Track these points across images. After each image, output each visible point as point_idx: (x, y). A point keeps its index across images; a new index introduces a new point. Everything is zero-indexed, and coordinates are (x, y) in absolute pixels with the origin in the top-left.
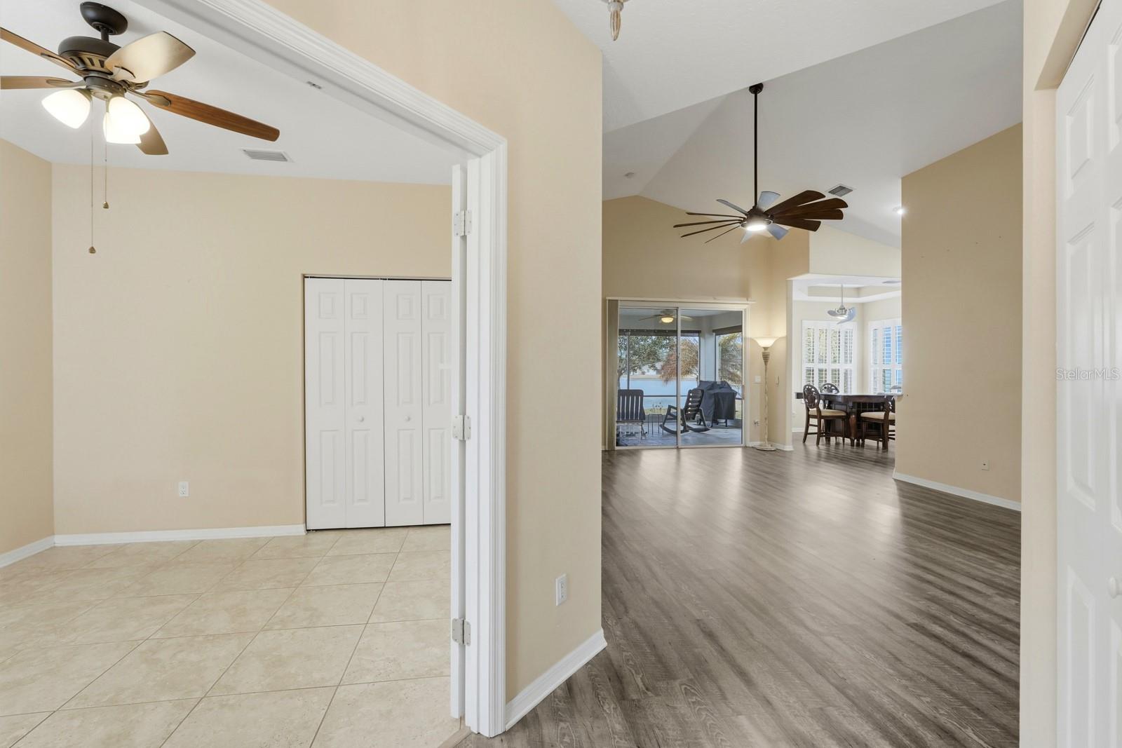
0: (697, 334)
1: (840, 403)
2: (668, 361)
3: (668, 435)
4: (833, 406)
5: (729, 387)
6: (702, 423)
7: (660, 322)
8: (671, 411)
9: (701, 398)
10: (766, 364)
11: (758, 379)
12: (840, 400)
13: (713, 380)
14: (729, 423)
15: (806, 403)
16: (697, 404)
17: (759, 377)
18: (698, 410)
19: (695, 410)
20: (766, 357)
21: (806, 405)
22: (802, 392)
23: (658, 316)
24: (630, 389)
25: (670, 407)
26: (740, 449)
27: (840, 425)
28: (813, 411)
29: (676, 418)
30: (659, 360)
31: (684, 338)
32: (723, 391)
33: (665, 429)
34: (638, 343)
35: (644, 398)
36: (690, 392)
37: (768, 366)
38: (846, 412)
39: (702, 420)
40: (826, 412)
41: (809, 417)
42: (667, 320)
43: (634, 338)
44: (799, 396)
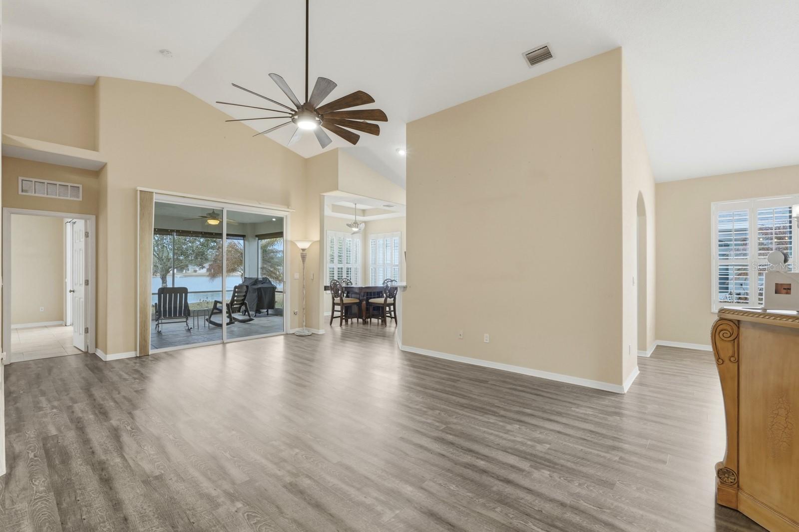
0: (242, 238)
1: (356, 293)
2: (215, 260)
3: (213, 329)
4: (350, 295)
5: (270, 282)
6: (247, 313)
7: (206, 224)
8: (218, 306)
9: (246, 292)
10: (303, 263)
11: (297, 276)
12: (357, 291)
13: (256, 277)
14: (270, 311)
15: (332, 294)
16: (243, 298)
17: (298, 274)
18: (243, 303)
19: (241, 303)
20: (304, 257)
21: (332, 295)
22: (329, 285)
23: (205, 218)
24: (175, 287)
25: (216, 302)
26: (282, 337)
27: (355, 309)
28: (337, 300)
29: (220, 311)
30: (207, 259)
31: (229, 241)
32: (265, 285)
33: (211, 322)
34: (184, 244)
35: (188, 294)
36: (236, 287)
37: (305, 265)
38: (359, 299)
39: (246, 311)
40: (346, 300)
41: (334, 304)
42: (213, 222)
43: (182, 238)
44: (326, 288)
